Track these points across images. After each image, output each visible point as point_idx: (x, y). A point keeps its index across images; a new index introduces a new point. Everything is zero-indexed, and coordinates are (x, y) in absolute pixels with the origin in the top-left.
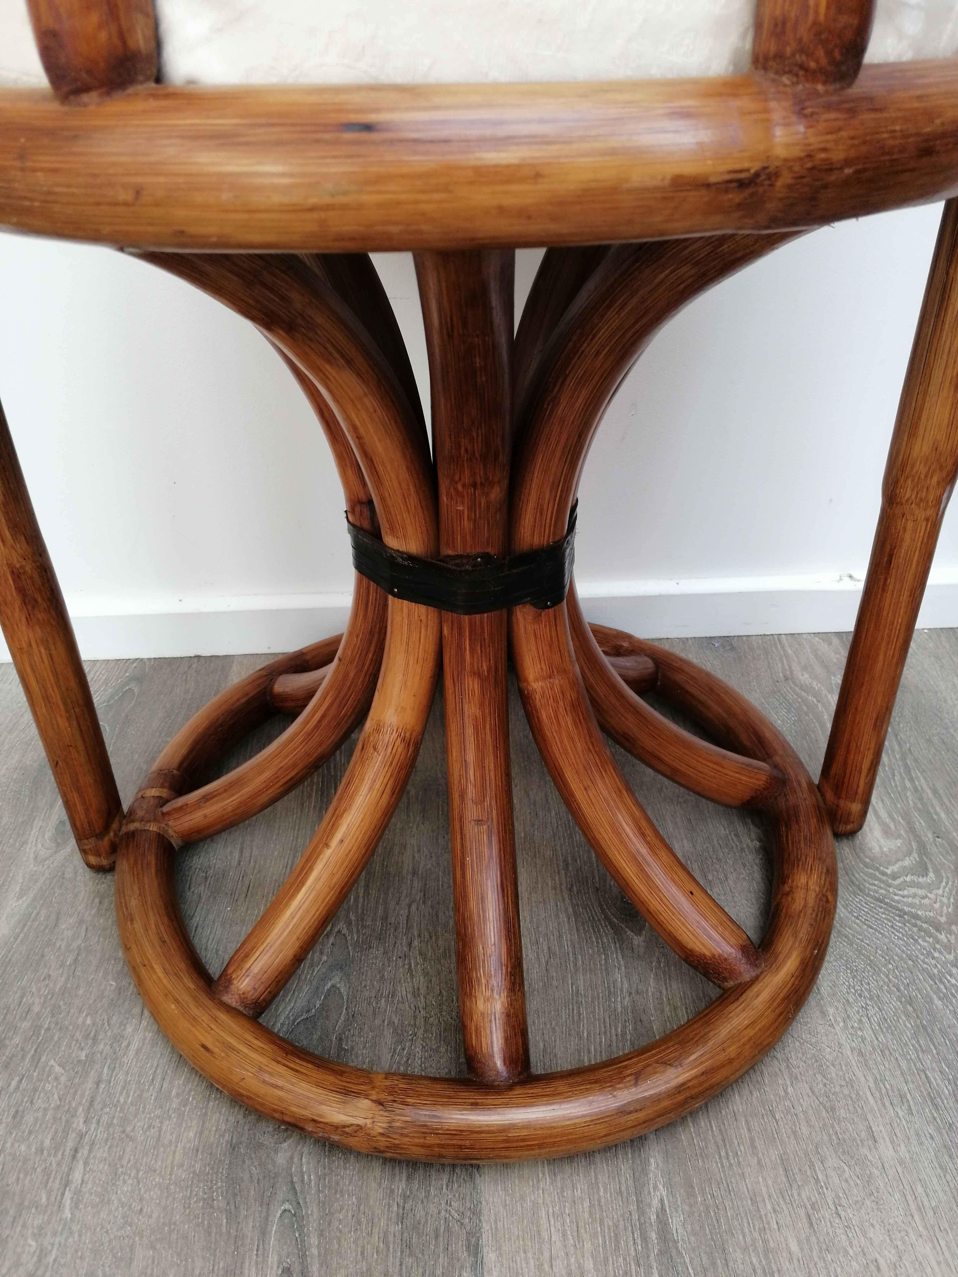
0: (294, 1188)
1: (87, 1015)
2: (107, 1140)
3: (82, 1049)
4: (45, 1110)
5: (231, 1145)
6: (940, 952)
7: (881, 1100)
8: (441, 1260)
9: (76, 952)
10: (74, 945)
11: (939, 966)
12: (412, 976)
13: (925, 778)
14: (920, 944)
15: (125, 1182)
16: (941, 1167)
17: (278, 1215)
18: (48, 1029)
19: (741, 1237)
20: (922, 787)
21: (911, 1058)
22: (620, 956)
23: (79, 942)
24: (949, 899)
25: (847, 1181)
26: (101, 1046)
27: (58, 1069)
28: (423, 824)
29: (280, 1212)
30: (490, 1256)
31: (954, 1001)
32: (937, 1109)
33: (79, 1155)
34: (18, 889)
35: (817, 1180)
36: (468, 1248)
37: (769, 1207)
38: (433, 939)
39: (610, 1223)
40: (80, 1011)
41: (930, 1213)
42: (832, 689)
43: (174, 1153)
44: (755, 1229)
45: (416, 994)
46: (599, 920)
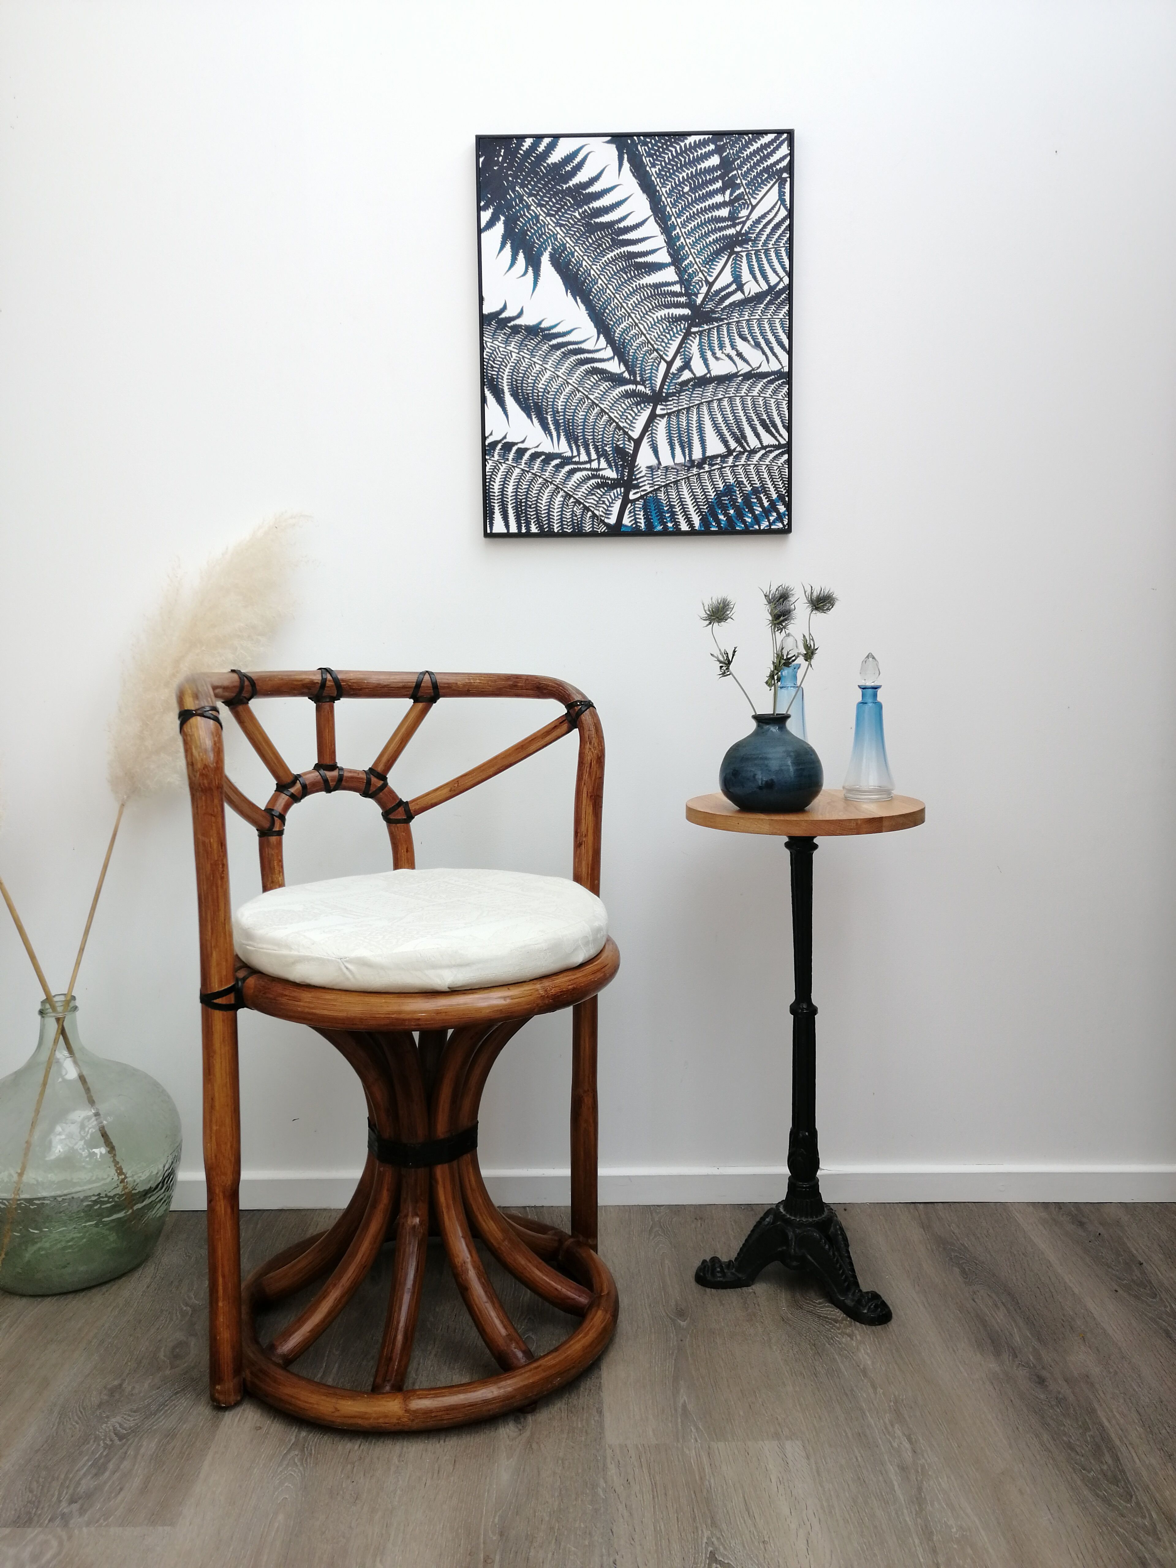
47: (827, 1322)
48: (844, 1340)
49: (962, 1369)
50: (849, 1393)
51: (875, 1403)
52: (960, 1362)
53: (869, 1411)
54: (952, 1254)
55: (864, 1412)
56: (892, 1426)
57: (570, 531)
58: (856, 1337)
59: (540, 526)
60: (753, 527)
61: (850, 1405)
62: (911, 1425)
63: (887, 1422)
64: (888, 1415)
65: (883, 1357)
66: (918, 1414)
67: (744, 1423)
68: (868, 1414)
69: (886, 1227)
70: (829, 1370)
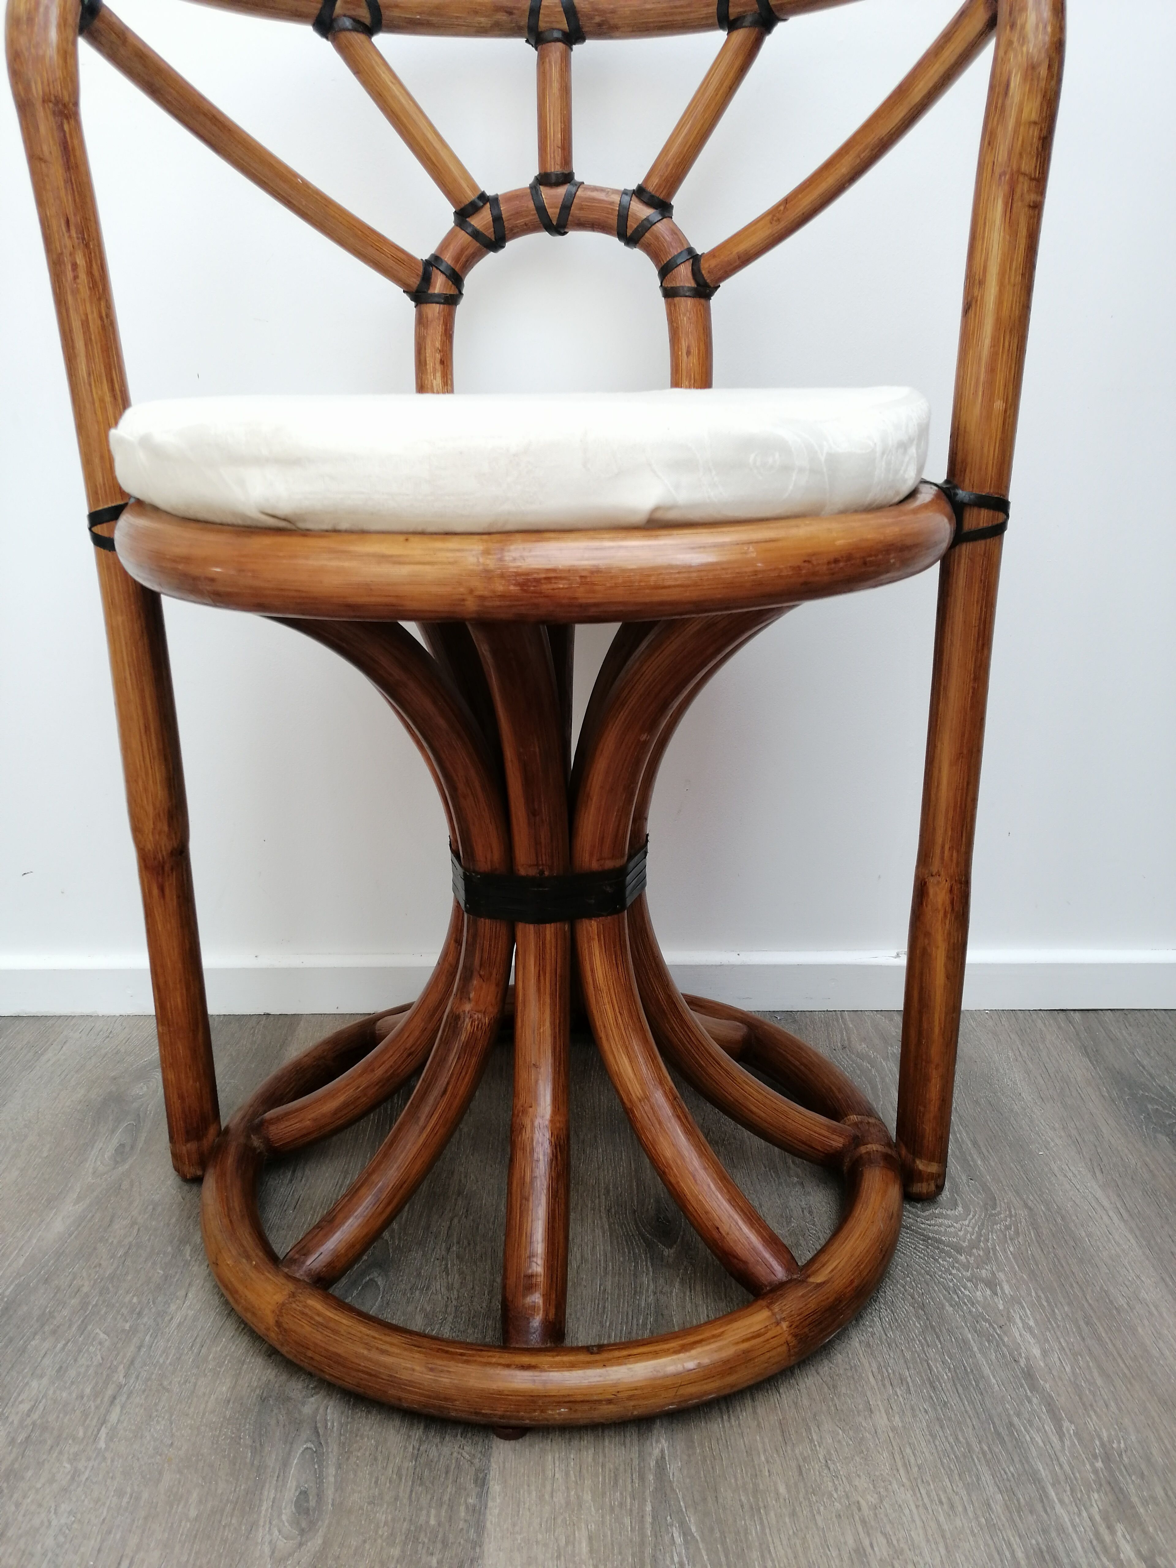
0: (318, 1432)
1: (134, 1296)
2: (144, 1391)
3: (127, 1322)
4: (88, 1366)
5: (261, 1398)
6: (958, 1270)
7: (882, 1381)
8: (449, 1490)
9: (127, 1247)
10: (126, 1242)
11: (955, 1281)
12: (448, 1274)
13: (967, 1133)
14: (939, 1263)
15: (158, 1422)
16: (931, 1435)
17: (300, 1451)
18: (96, 1305)
19: (733, 1481)
20: (962, 1140)
21: (916, 1351)
22: (649, 1264)
23: (131, 1239)
24: (973, 1228)
25: (839, 1441)
26: (145, 1320)
27: (102, 1336)
28: (472, 1154)
29: (302, 1449)
30: (495, 1487)
31: (965, 1308)
32: (934, 1389)
33: (117, 1401)
34: (75, 1196)
35: (812, 1441)
36: (476, 1481)
37: (763, 1458)
39: (612, 1466)
40: (128, 1292)
41: (915, 1469)
42: (888, 1057)
43: (207, 1402)
44: (747, 1473)
45: (450, 1288)
46: (633, 1235)
47: (942, 1251)
48: (979, 1293)
50: (1004, 1432)
51: (1063, 1459)
53: (1053, 1485)
54: (1149, 1106)
55: (1043, 1488)
56: (1110, 1528)
58: (1002, 1288)
61: (1012, 1469)
62: (1151, 1529)
63: (1098, 1518)
64: (1096, 1496)
65: (1059, 1333)
66: (1159, 1492)
67: (787, 1520)
68: (1053, 1494)
69: (1024, 1053)
70: (958, 1371)
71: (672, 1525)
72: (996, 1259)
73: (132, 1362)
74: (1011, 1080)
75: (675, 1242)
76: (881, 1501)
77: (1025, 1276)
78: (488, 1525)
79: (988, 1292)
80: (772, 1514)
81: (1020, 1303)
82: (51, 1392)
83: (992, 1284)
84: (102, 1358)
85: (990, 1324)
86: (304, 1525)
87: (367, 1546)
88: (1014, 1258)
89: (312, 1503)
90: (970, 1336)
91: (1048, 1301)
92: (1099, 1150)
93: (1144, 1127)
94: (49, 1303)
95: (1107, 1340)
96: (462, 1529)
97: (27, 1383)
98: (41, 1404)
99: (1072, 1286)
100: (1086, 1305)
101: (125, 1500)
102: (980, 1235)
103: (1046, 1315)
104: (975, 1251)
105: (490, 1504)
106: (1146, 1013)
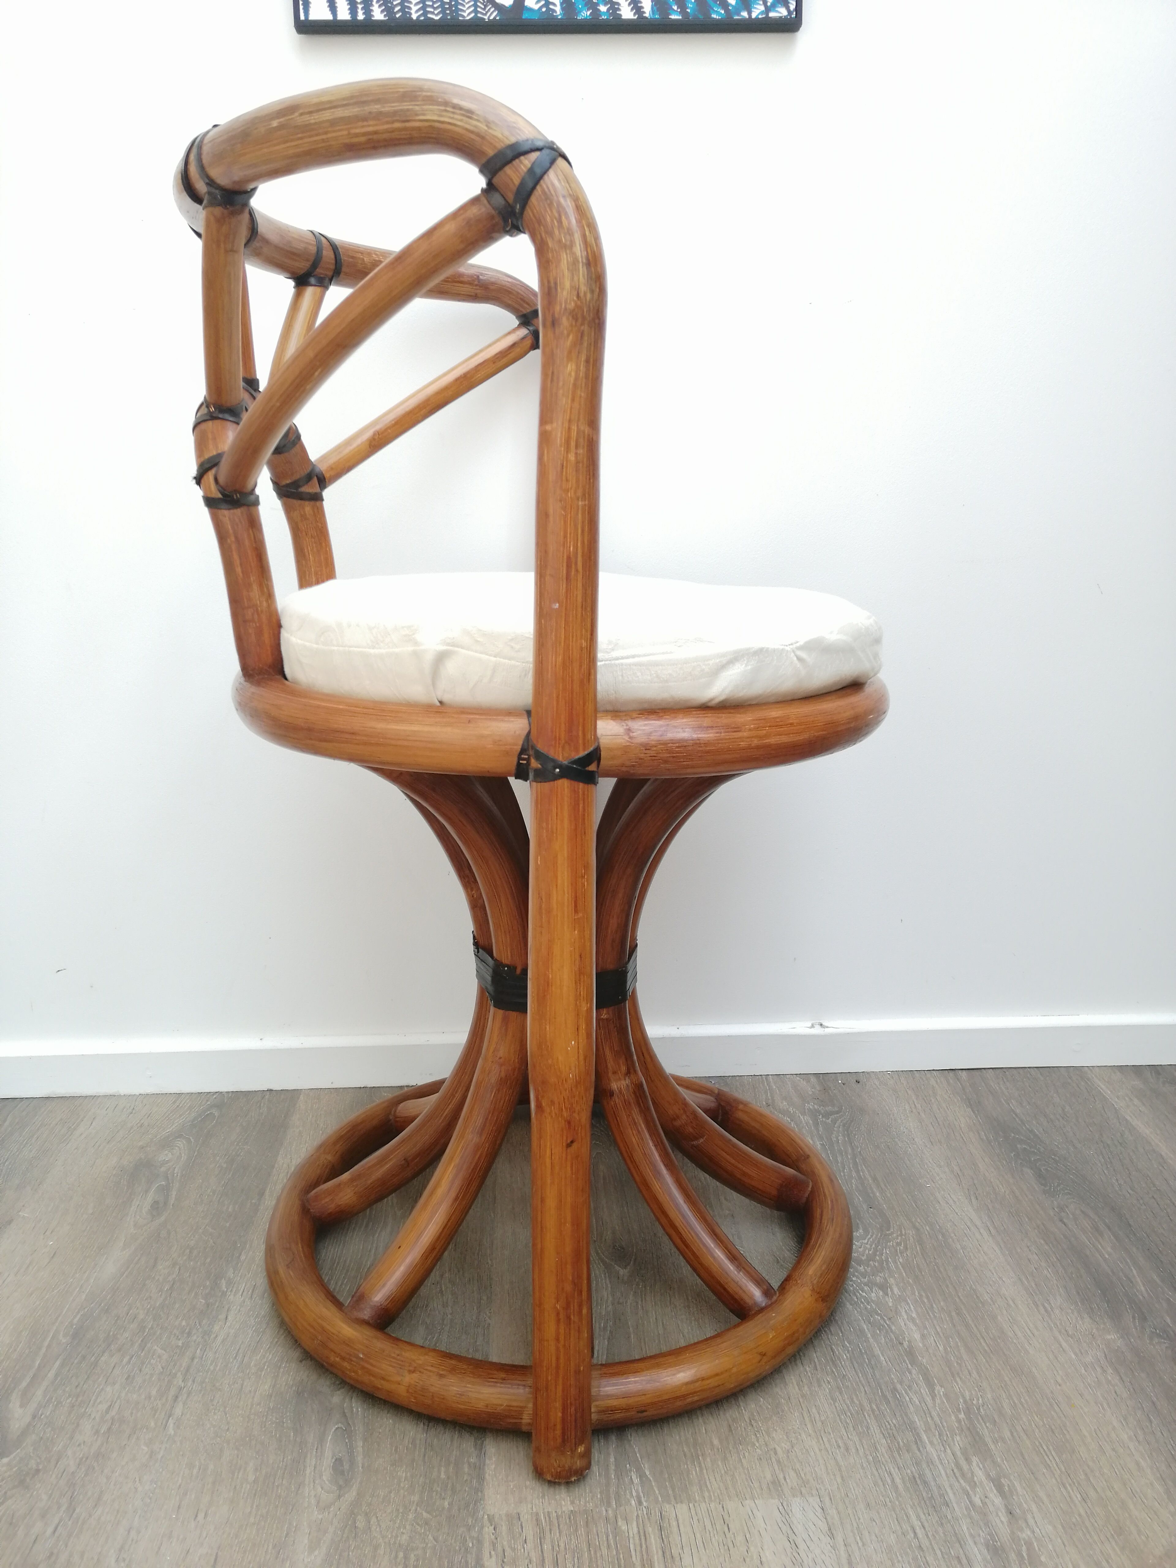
0: (346, 1416)
1: (182, 1320)
2: (201, 1391)
3: (179, 1340)
4: (151, 1374)
5: (297, 1393)
6: (857, 1277)
9: (172, 1283)
10: (170, 1278)
11: (855, 1285)
12: (443, 1295)
13: (869, 1171)
15: (215, 1414)
16: (832, 1399)
17: (333, 1430)
18: (152, 1328)
20: (865, 1176)
22: (608, 1282)
23: (174, 1276)
24: (871, 1246)
26: (195, 1337)
27: (160, 1351)
31: (862, 1306)
33: (179, 1399)
34: (122, 1244)
36: (475, 1446)
38: (461, 1273)
40: (177, 1317)
41: (819, 1424)
42: (805, 1112)
43: (253, 1397)
46: (594, 1260)
48: (873, 1295)
49: (1064, 1344)
50: (889, 1396)
51: (934, 1414)
52: (1060, 1332)
53: (925, 1431)
54: (1019, 1146)
55: (918, 1434)
56: (968, 1460)
57: (437, 18)
58: (892, 1290)
59: (388, 9)
60: (739, 14)
61: (894, 1421)
62: (999, 1460)
63: (959, 1453)
64: (958, 1438)
65: (935, 1322)
66: (1007, 1434)
67: (720, 1463)
68: (925, 1438)
69: (918, 1106)
70: (855, 1352)
71: (630, 1471)
72: (889, 1268)
73: (188, 1370)
74: (907, 1129)
75: (629, 1264)
76: (792, 1447)
77: (910, 1280)
78: (487, 1476)
79: (881, 1293)
80: (708, 1460)
81: (906, 1301)
82: (123, 1395)
83: (884, 1287)
84: (162, 1368)
85: (882, 1318)
86: (341, 1482)
87: (392, 1495)
88: (903, 1267)
89: (346, 1466)
90: (865, 1327)
91: (928, 1298)
92: (976, 1182)
93: (1013, 1163)
94: (111, 1328)
95: (973, 1326)
96: (466, 1480)
97: (102, 1389)
98: (117, 1404)
99: (947, 1286)
100: (958, 1300)
101: (195, 1471)
102: (876, 1250)
103: (926, 1309)
104: (871, 1263)
105: (487, 1461)
106: (1021, 1071)
